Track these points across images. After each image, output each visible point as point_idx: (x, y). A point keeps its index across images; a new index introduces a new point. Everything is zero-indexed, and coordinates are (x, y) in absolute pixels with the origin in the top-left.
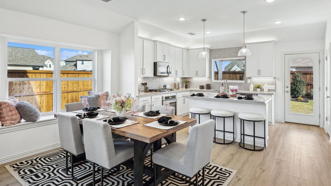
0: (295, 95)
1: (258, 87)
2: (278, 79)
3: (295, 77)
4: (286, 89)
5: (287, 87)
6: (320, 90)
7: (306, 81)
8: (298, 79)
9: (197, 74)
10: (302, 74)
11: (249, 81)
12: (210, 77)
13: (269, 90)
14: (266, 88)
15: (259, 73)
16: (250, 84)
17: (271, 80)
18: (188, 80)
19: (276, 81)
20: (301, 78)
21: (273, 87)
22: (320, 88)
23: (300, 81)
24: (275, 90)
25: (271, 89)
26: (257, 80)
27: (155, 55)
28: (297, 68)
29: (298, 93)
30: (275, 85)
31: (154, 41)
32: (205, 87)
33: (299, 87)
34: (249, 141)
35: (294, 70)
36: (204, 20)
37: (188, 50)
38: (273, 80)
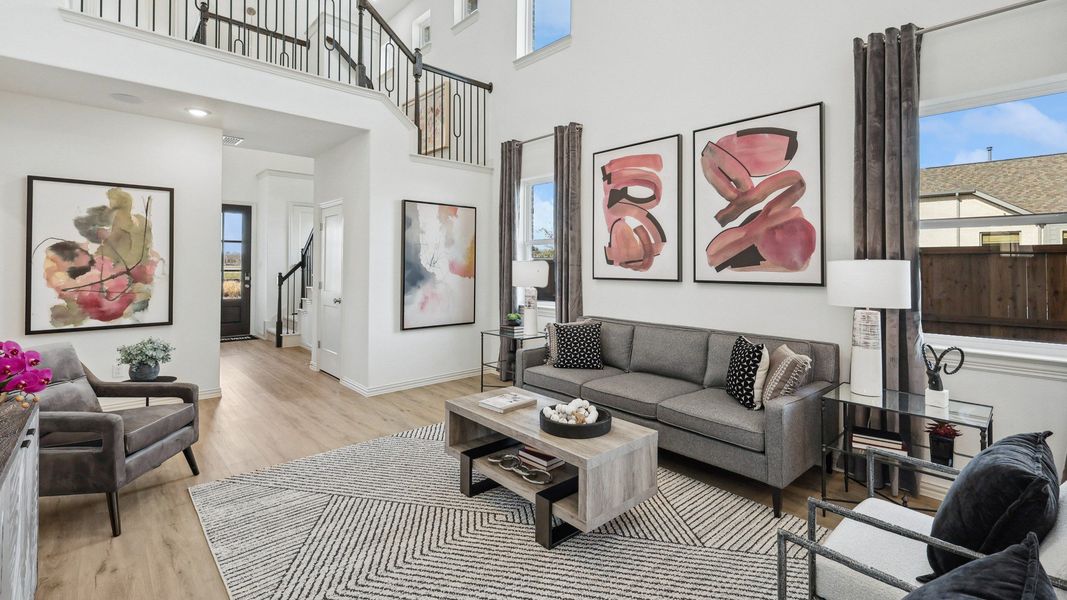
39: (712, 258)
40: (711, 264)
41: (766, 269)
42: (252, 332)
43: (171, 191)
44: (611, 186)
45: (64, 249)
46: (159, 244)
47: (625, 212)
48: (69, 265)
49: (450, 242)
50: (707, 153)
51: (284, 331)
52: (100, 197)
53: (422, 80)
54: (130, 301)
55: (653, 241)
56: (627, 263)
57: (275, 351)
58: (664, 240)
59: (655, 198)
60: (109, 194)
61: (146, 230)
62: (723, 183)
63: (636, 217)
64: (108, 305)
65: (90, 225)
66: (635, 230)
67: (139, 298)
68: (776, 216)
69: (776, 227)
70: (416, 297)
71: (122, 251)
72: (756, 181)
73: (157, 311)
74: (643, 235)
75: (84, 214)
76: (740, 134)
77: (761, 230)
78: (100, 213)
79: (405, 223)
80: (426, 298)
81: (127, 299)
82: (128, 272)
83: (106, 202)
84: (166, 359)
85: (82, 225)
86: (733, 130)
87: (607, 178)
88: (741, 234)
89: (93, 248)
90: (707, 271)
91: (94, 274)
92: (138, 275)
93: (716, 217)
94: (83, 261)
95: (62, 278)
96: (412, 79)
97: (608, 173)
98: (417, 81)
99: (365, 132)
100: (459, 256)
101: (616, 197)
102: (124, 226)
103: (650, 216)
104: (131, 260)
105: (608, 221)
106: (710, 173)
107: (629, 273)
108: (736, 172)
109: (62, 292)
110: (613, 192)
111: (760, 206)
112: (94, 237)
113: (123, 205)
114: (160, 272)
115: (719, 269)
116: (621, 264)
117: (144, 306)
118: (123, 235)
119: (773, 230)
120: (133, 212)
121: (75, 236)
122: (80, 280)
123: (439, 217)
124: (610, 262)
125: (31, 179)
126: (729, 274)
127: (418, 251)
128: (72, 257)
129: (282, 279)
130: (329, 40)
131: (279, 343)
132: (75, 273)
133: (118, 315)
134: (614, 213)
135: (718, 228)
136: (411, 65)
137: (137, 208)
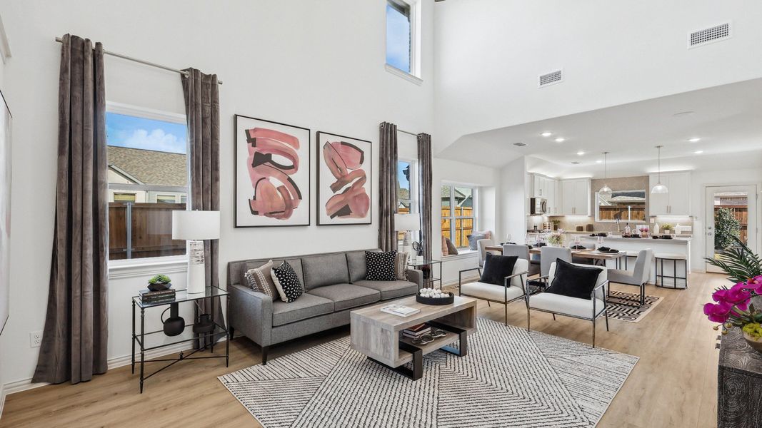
0: (720, 244)
1: (667, 229)
2: (696, 218)
3: (720, 215)
4: (709, 231)
5: (710, 228)
6: (757, 232)
7: (741, 221)
8: (726, 218)
9: (574, 212)
10: (733, 210)
11: (652, 221)
12: (593, 215)
13: (682, 232)
14: (678, 229)
15: (669, 211)
16: (654, 225)
17: (686, 218)
18: (558, 219)
19: (693, 220)
20: (729, 215)
21: (688, 228)
22: (757, 229)
23: (728, 222)
24: (692, 232)
25: (686, 230)
26: (664, 219)
27: (532, 190)
28: (722, 198)
29: (725, 242)
30: (692, 225)
31: (532, 174)
32: (585, 228)
33: (728, 230)
34: (668, 282)
35: (718, 203)
36: (606, 153)
37: (560, 180)
38: (689, 219)
39: (329, 210)
40: (328, 215)
41: (353, 217)
44: (256, 149)
47: (269, 174)
50: (326, 148)
55: (292, 198)
56: (271, 213)
58: (300, 198)
59: (294, 167)
62: (334, 168)
63: (279, 179)
66: (278, 189)
68: (356, 190)
69: (356, 196)
72: (349, 171)
74: (284, 193)
76: (342, 143)
77: (351, 196)
86: (340, 140)
87: (252, 141)
88: (342, 198)
90: (325, 218)
93: (331, 187)
97: (252, 137)
101: (260, 160)
103: (290, 180)
105: (253, 178)
106: (328, 160)
107: (274, 221)
108: (341, 164)
110: (257, 154)
111: (350, 185)
115: (332, 217)
116: (265, 215)
119: (355, 197)
124: (255, 213)
126: (337, 220)
134: (259, 172)
135: (331, 194)
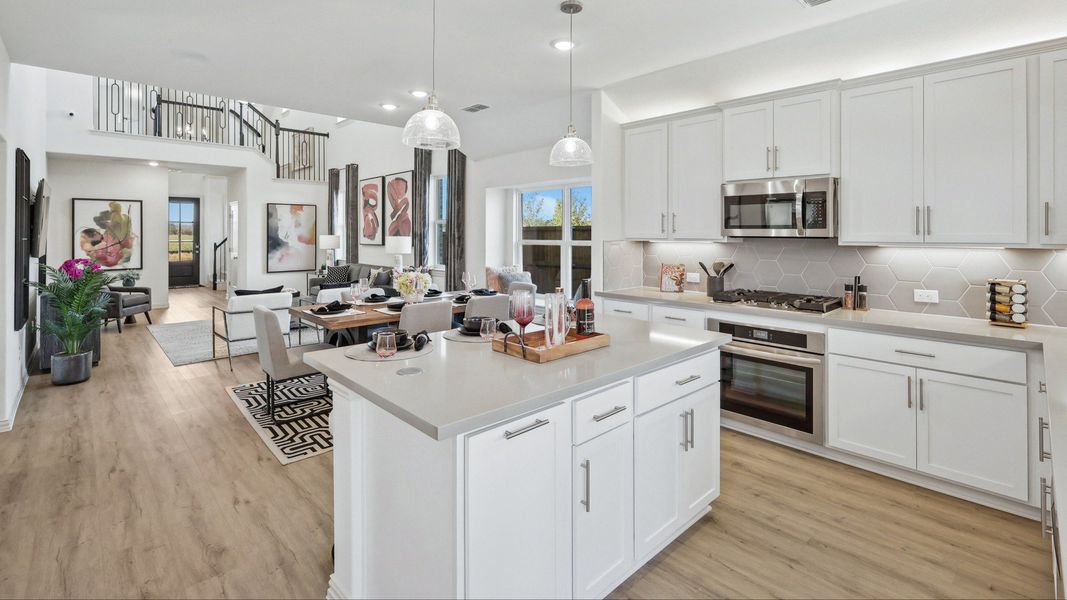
42: (201, 283)
43: (141, 202)
45: (89, 232)
46: (135, 229)
48: (91, 239)
49: (298, 225)
51: (218, 280)
52: (106, 207)
53: (280, 137)
54: (121, 257)
57: (212, 292)
60: (110, 205)
61: (129, 222)
64: (110, 259)
65: (101, 220)
67: (125, 256)
70: (277, 255)
71: (116, 232)
73: (134, 263)
75: (98, 215)
78: (105, 215)
79: (269, 215)
80: (283, 256)
81: (119, 257)
82: (120, 242)
83: (109, 209)
84: (138, 279)
85: (98, 220)
89: (102, 231)
91: (103, 244)
92: (125, 244)
94: (97, 238)
95: (88, 246)
96: (274, 137)
98: (277, 138)
99: (245, 169)
100: (305, 231)
102: (117, 219)
104: (121, 236)
109: (88, 253)
112: (103, 226)
113: (116, 210)
114: (136, 243)
117: (128, 260)
118: (117, 225)
120: (122, 213)
121: (94, 226)
122: (97, 247)
123: (291, 212)
125: (73, 200)
127: (277, 231)
128: (93, 236)
129: (216, 247)
130: (231, 111)
131: (215, 288)
132: (94, 243)
133: (115, 264)
136: (273, 129)
137: (124, 211)
